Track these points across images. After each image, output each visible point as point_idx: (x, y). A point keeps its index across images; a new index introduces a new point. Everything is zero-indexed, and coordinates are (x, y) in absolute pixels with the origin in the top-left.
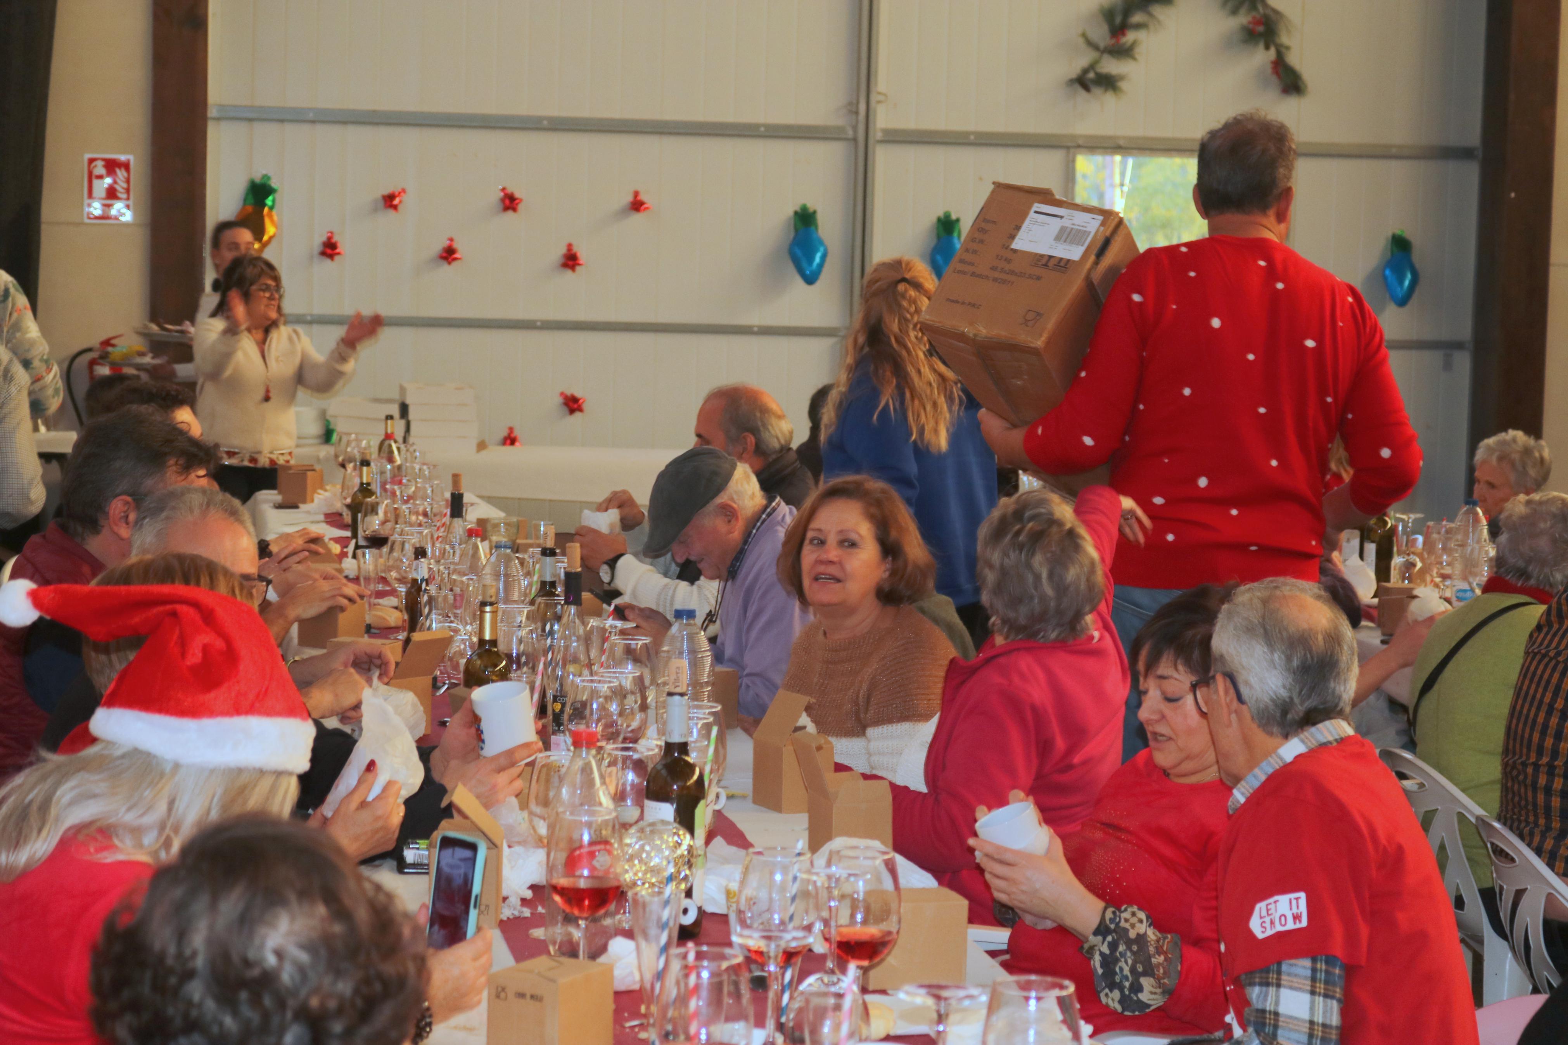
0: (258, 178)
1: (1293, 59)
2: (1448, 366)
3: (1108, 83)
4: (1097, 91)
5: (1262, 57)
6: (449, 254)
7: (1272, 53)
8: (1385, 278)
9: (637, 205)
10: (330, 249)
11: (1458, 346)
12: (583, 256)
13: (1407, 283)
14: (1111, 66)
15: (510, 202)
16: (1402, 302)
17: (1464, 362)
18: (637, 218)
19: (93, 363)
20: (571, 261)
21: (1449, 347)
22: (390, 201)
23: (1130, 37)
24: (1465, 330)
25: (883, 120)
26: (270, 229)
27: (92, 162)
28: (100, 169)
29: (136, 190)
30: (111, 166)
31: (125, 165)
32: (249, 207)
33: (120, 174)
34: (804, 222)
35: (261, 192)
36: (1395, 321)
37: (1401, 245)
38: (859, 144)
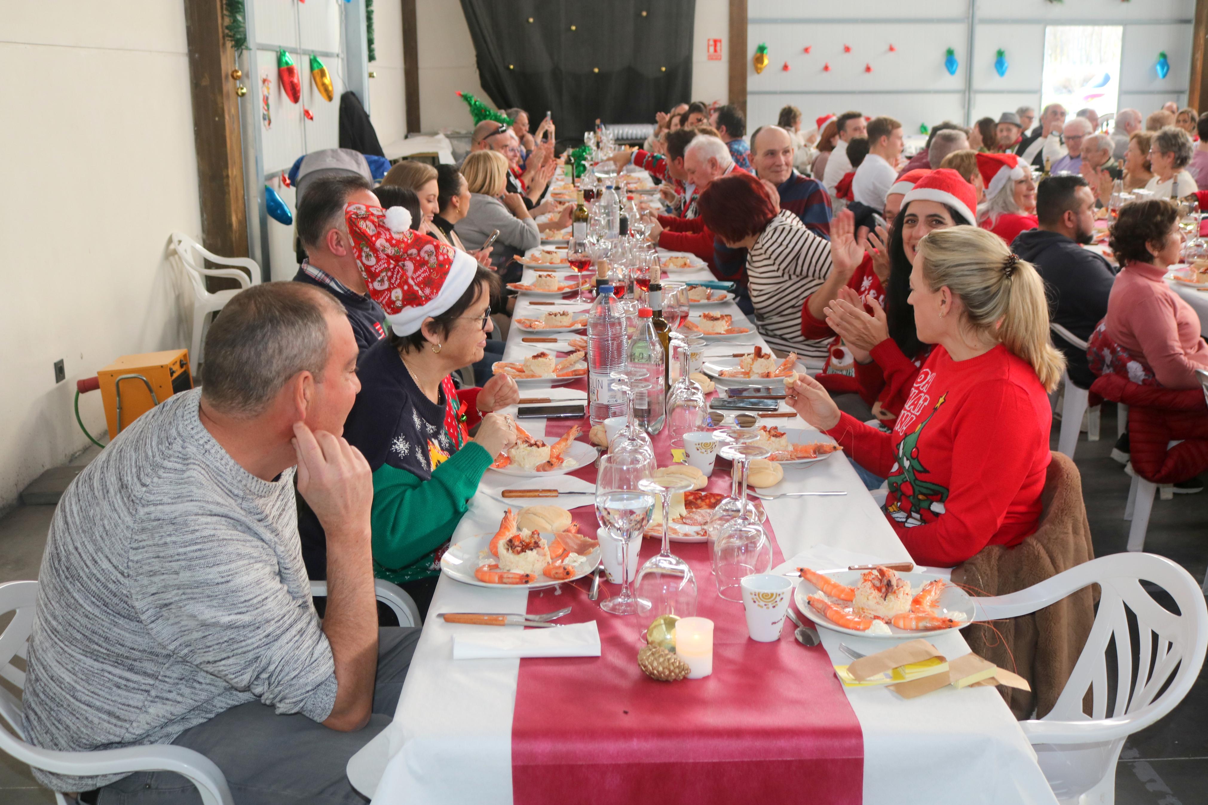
0: (761, 44)
6: (826, 68)
8: (1157, 69)
9: (891, 49)
10: (785, 68)
11: (1184, 92)
12: (872, 67)
13: (1165, 70)
15: (847, 49)
16: (1164, 76)
17: (1185, 96)
18: (892, 53)
20: (868, 69)
21: (1179, 93)
22: (806, 50)
24: (1186, 87)
25: (978, 15)
26: (766, 62)
27: (709, 40)
28: (712, 43)
29: (724, 49)
30: (715, 42)
31: (720, 41)
32: (759, 54)
33: (718, 44)
34: (950, 53)
35: (762, 49)
36: (1160, 84)
37: (1164, 56)
38: (970, 24)
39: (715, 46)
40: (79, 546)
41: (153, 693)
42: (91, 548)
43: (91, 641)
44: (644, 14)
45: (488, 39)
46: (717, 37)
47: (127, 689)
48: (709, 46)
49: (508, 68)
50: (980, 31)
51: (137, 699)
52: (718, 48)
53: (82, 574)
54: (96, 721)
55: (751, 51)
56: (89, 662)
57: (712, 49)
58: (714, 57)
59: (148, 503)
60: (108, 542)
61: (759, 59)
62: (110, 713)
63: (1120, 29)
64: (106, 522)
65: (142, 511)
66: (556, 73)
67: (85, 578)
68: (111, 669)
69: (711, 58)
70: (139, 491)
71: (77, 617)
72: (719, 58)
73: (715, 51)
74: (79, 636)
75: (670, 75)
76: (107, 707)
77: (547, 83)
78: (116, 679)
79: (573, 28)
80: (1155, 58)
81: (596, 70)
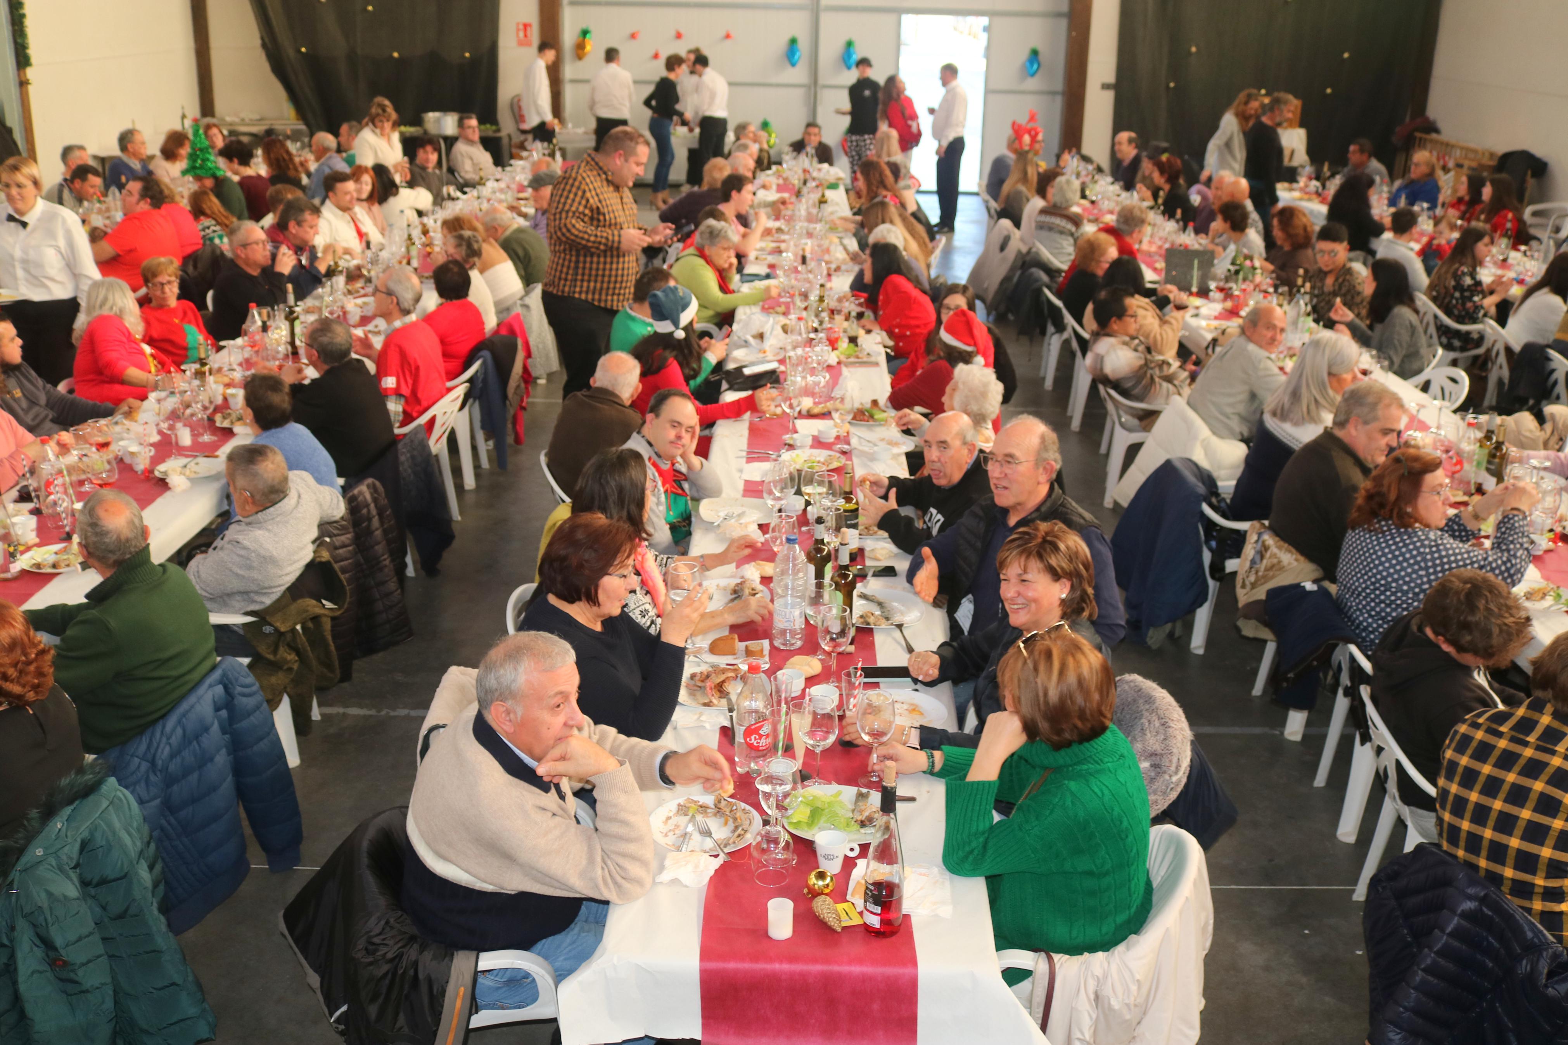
0: (584, 26)
8: (1026, 67)
9: (728, 36)
11: (1057, 93)
13: (1036, 68)
15: (679, 36)
16: (1032, 76)
17: (1059, 100)
18: (728, 42)
21: (1053, 93)
22: (633, 36)
24: (1061, 86)
26: (588, 48)
27: (518, 24)
28: (521, 27)
30: (526, 26)
31: (530, 25)
32: (581, 38)
33: (528, 29)
34: (793, 42)
35: (585, 33)
36: (1032, 84)
37: (1035, 53)
38: (815, 11)
39: (525, 30)
46: (526, 21)
48: (518, 30)
49: (299, 51)
50: (826, 19)
52: (528, 32)
55: (568, 36)
57: (521, 34)
58: (524, 42)
61: (580, 46)
63: (985, 21)
66: (352, 57)
69: (521, 44)
72: (529, 44)
73: (526, 36)
75: (474, 63)
77: (342, 67)
79: (370, 8)
80: (1023, 55)
81: (396, 55)
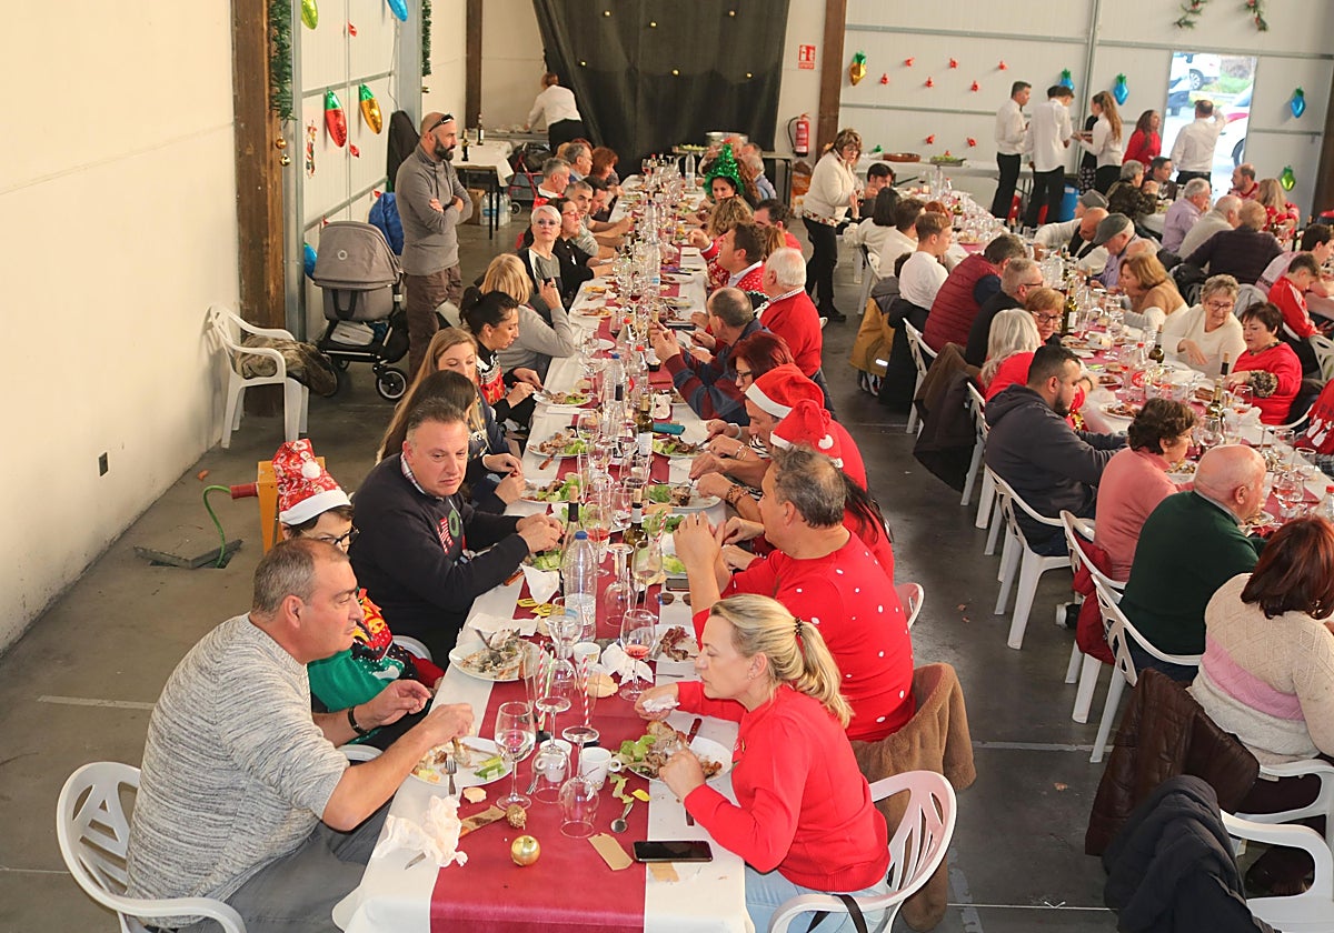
0: (859, 53)
1: (1263, 17)
2: (1313, 141)
3: (1189, 24)
4: (1185, 27)
5: (1252, 15)
6: (929, 84)
7: (1256, 14)
8: (1291, 107)
9: (1002, 67)
10: (884, 80)
11: (1319, 134)
12: (979, 86)
13: (1300, 108)
14: (1191, 18)
15: (953, 64)
16: (1298, 116)
17: (1320, 140)
18: (1001, 71)
19: (798, 123)
20: (975, 88)
21: (1315, 134)
22: (908, 63)
23: (1200, 6)
24: (1322, 128)
25: (1099, 37)
26: (863, 72)
27: (801, 46)
28: (804, 50)
29: (817, 57)
30: (808, 48)
31: (813, 48)
32: (855, 63)
33: (811, 51)
34: (1066, 74)
35: (860, 58)
36: (1294, 123)
37: (1300, 93)
38: (1089, 46)
39: (808, 53)
40: (176, 719)
41: (234, 826)
42: (185, 716)
43: (191, 792)
44: (732, 13)
45: (559, 34)
46: (810, 44)
47: (216, 826)
48: (800, 53)
49: (580, 65)
50: (1098, 51)
51: (223, 832)
52: (811, 56)
53: (182, 737)
54: (196, 853)
55: (847, 60)
56: (188, 812)
57: (804, 57)
58: (806, 65)
59: (225, 671)
60: (198, 707)
61: (855, 70)
62: (205, 846)
63: (1253, 61)
64: (193, 695)
65: (222, 678)
66: (631, 73)
67: (185, 739)
68: (204, 814)
69: (802, 67)
70: (216, 667)
71: (180, 776)
72: (811, 67)
73: (808, 59)
74: (182, 791)
75: (757, 83)
76: (203, 842)
77: (622, 83)
78: (208, 821)
79: (654, 24)
80: (1289, 95)
81: (676, 72)
